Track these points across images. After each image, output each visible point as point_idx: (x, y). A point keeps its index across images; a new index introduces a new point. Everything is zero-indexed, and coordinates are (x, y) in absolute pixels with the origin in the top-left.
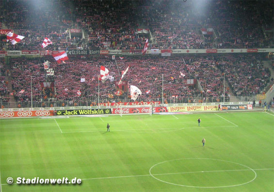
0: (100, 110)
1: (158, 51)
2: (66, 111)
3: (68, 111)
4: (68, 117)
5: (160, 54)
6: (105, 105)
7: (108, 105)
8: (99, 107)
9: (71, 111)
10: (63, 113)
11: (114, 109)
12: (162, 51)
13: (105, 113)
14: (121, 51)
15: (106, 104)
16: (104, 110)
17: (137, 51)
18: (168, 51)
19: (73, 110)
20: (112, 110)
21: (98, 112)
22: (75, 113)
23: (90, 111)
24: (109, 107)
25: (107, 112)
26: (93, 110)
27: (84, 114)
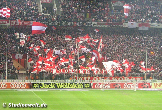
0: (79, 84)
1: (135, 25)
2: (43, 84)
3: (45, 84)
4: (46, 90)
5: (137, 28)
6: (83, 79)
7: (87, 79)
8: (78, 81)
9: (48, 84)
10: (40, 86)
11: (94, 84)
12: (140, 25)
13: (84, 87)
14: (96, 23)
15: (85, 78)
16: (84, 84)
17: (113, 24)
18: (146, 25)
19: (50, 84)
20: (92, 84)
21: (77, 86)
22: (53, 86)
23: (69, 85)
24: (89, 81)
25: (87, 86)
26: (71, 84)
27: (62, 88)
